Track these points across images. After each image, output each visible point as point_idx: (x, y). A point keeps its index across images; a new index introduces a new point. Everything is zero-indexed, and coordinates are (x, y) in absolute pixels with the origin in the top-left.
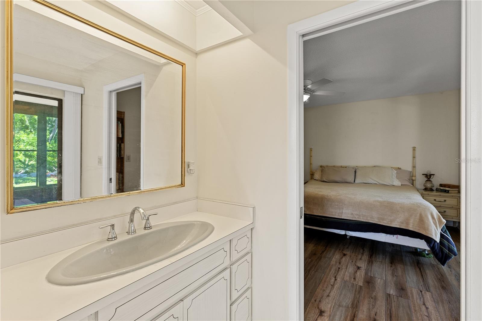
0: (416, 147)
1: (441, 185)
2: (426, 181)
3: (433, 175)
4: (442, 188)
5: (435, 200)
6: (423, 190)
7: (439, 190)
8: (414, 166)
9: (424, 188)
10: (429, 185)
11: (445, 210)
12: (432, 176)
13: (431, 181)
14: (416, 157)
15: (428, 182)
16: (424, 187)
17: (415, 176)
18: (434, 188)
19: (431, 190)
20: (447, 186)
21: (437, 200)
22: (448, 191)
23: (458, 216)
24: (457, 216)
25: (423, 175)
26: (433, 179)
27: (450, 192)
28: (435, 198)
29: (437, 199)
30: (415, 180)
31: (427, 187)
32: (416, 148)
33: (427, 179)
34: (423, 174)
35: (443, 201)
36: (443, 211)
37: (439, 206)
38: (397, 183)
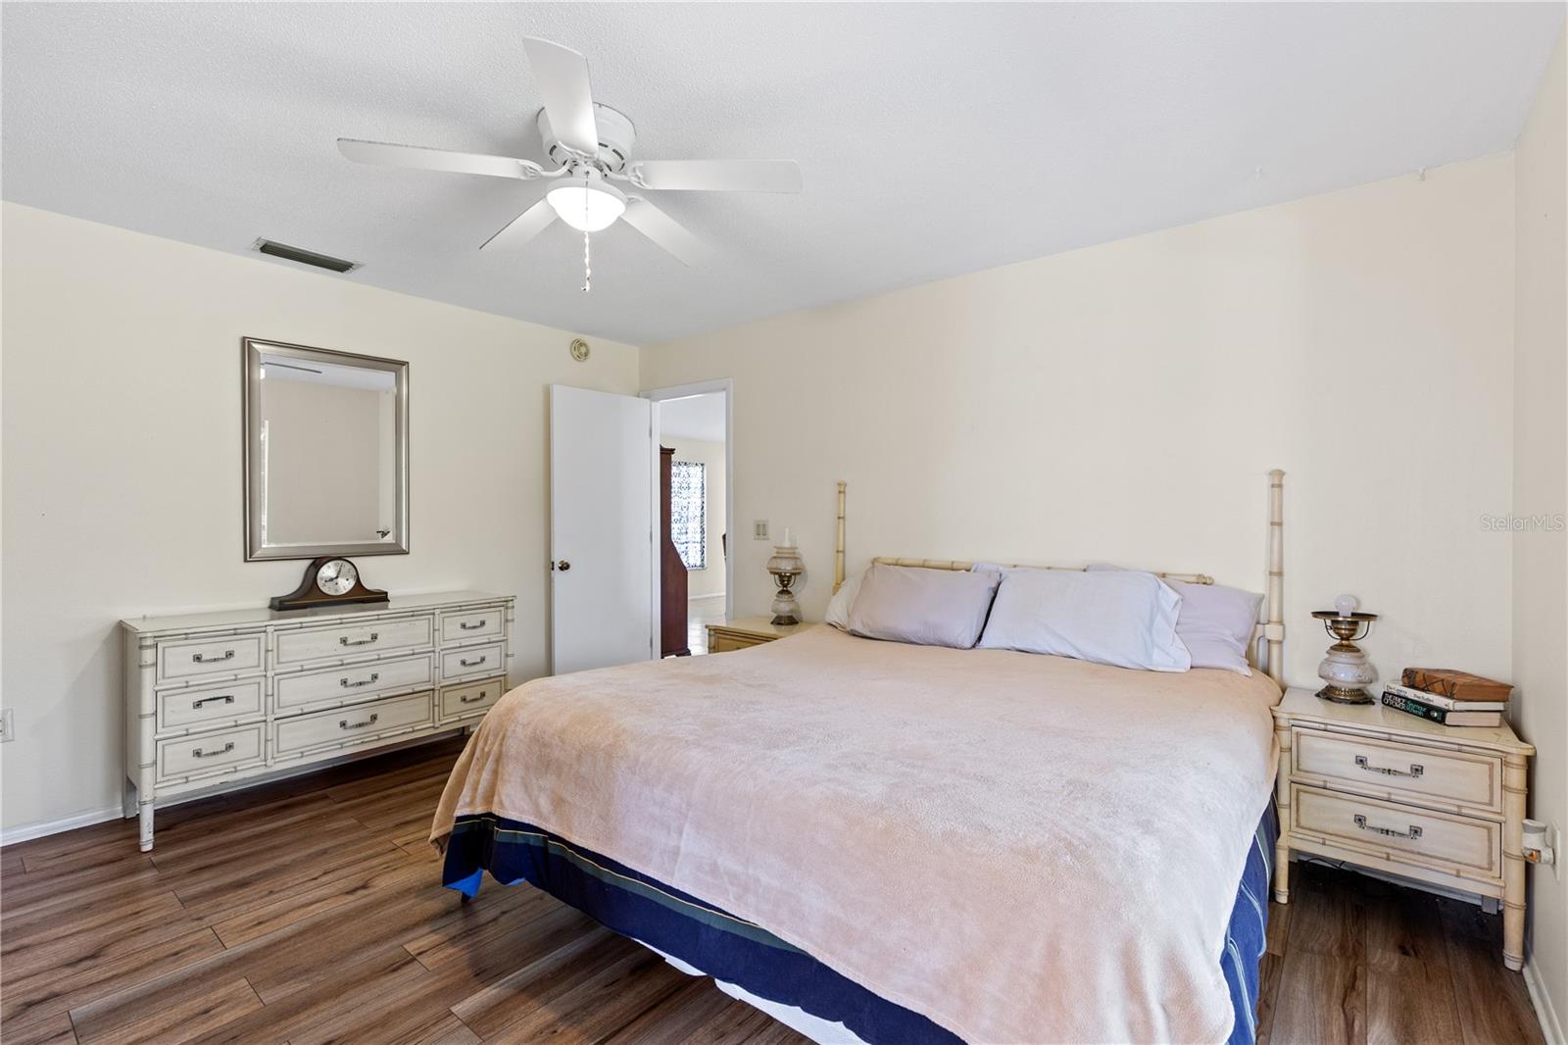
0: (1284, 469)
1: (1411, 677)
2: (1334, 648)
3: (1369, 617)
4: (1411, 693)
5: (1361, 761)
6: (1318, 695)
7: (1399, 703)
8: (1275, 570)
9: (1322, 684)
10: (1345, 674)
11: (1418, 822)
12: (1363, 624)
13: (1358, 651)
14: (1285, 522)
15: (1344, 657)
16: (1323, 681)
17: (1281, 622)
18: (1376, 690)
19: (1360, 698)
20: (1438, 686)
21: (1370, 763)
22: (1443, 712)
23: (1491, 863)
24: (1485, 864)
25: (1320, 621)
26: (1369, 639)
27: (1450, 718)
28: (1362, 751)
29: (1376, 757)
30: (1280, 643)
31: (1334, 684)
32: (1285, 477)
33: (1337, 642)
34: (1317, 614)
35: (1409, 771)
36: (1406, 830)
37: (1386, 796)
38: (1173, 656)
